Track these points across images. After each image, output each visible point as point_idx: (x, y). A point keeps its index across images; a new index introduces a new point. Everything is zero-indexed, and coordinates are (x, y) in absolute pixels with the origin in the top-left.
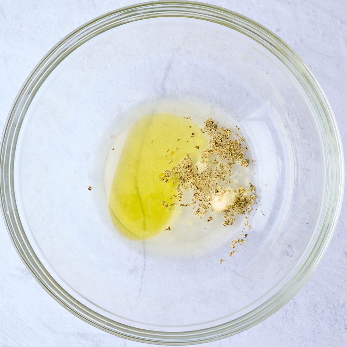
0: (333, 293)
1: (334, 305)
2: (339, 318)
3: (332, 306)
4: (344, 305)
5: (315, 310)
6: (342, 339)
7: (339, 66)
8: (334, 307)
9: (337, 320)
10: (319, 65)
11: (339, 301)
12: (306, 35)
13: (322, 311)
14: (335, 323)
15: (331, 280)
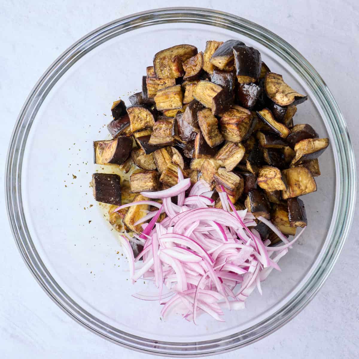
0: (345, 282)
1: (346, 294)
2: (351, 307)
3: (344, 295)
4: (356, 294)
5: (327, 299)
6: (354, 328)
7: (351, 52)
8: (346, 296)
9: (349, 309)
10: (331, 51)
11: (351, 290)
12: (318, 21)
13: (334, 300)
14: (347, 312)
15: (343, 268)
